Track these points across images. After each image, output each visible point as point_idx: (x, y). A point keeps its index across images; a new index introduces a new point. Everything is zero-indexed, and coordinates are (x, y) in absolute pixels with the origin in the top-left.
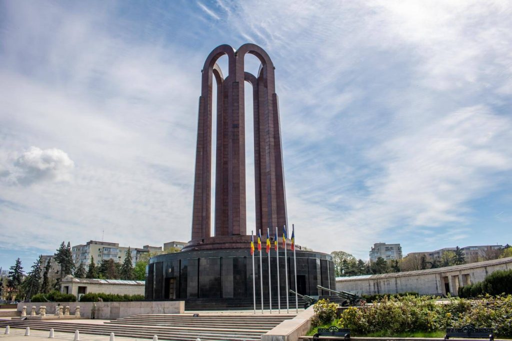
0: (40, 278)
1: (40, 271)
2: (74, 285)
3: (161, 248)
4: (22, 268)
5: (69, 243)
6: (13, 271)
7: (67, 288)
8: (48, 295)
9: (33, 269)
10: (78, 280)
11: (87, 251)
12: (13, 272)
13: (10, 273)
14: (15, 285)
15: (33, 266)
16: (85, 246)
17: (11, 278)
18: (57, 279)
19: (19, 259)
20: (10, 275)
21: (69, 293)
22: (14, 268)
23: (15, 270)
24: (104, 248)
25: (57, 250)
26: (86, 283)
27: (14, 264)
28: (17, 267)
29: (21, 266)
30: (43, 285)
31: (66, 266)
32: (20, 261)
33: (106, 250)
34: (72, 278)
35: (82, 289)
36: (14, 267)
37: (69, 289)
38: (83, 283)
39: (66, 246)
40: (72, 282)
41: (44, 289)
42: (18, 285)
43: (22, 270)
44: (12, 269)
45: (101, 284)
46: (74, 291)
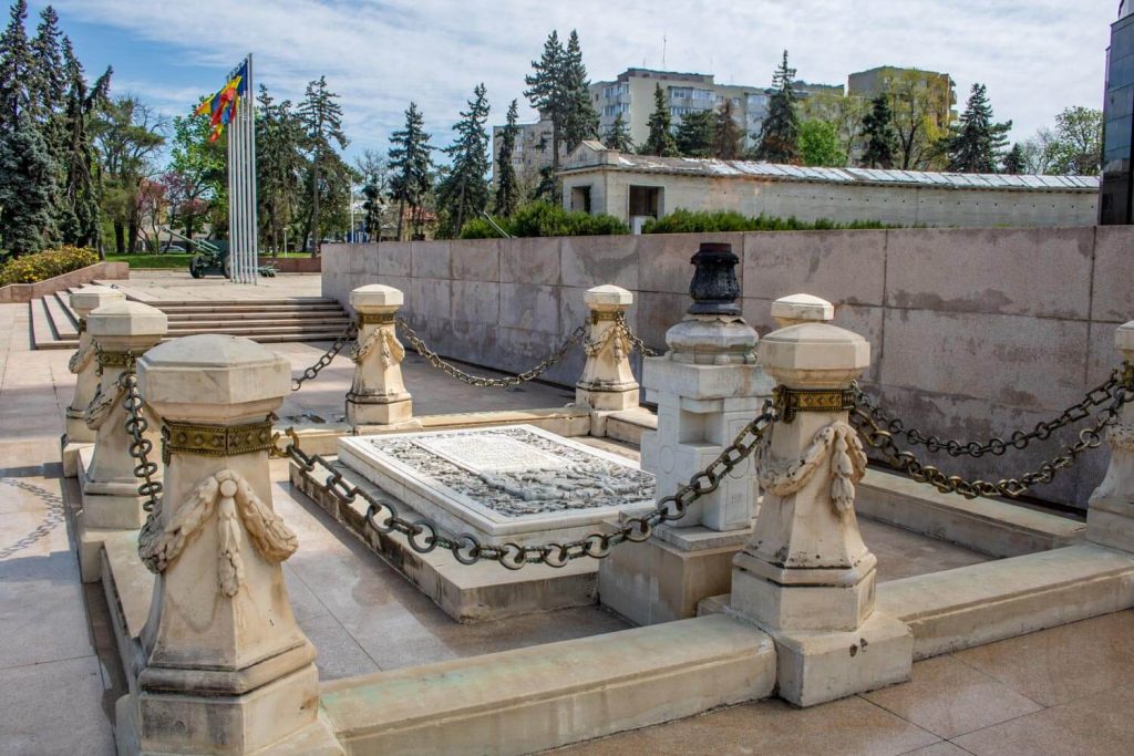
0: (486, 166)
1: (483, 140)
2: (611, 177)
3: (842, 87)
4: (426, 137)
5: (574, 36)
6: (401, 147)
7: (585, 192)
8: (513, 220)
9: (458, 135)
10: (628, 163)
11: (623, 100)
12: (401, 152)
13: (393, 154)
14: (413, 192)
15: (458, 126)
16: (613, 83)
17: (399, 171)
18: (544, 172)
19: (413, 106)
20: (395, 160)
21: (595, 213)
22: (403, 137)
23: (408, 142)
24: (670, 88)
25: (535, 65)
26: (657, 173)
27: (401, 124)
28: (410, 133)
29: (424, 129)
30: (499, 194)
31: (572, 122)
32: (417, 112)
33: (676, 95)
34: (601, 153)
35: (644, 200)
36: (402, 134)
37: (594, 196)
38: (648, 172)
39: (565, 48)
40: (603, 168)
41: (505, 208)
42: (421, 192)
43: (428, 143)
44: (398, 140)
45: (718, 177)
46: (614, 203)
